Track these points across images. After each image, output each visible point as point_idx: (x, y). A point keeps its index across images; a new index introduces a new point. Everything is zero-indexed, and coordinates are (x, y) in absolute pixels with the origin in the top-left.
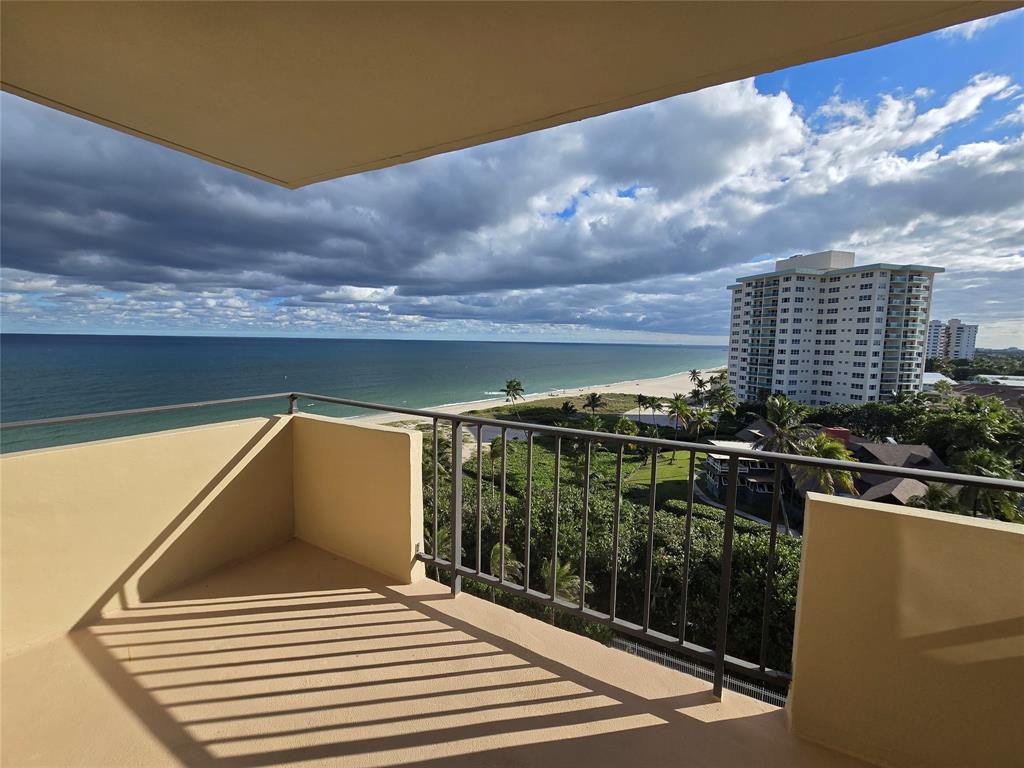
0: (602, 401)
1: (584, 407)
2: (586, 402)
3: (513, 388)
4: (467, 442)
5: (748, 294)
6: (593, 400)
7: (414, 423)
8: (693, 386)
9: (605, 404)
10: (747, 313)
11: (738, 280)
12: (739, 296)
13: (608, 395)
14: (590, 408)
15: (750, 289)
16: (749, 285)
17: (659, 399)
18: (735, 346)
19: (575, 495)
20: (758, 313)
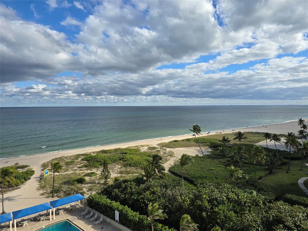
0: (245, 136)
1: (234, 139)
2: (236, 136)
3: (196, 129)
4: (172, 156)
6: (240, 135)
7: (147, 146)
8: (300, 128)
9: (246, 138)
13: (248, 133)
14: (238, 140)
17: (279, 135)
19: (228, 189)
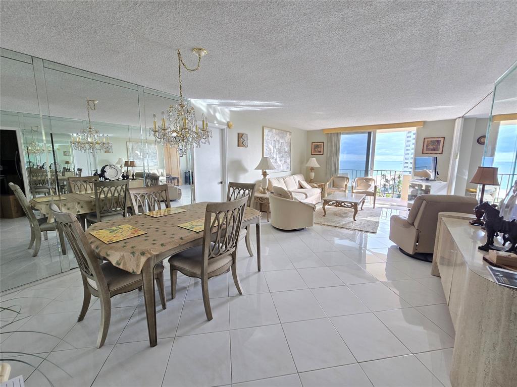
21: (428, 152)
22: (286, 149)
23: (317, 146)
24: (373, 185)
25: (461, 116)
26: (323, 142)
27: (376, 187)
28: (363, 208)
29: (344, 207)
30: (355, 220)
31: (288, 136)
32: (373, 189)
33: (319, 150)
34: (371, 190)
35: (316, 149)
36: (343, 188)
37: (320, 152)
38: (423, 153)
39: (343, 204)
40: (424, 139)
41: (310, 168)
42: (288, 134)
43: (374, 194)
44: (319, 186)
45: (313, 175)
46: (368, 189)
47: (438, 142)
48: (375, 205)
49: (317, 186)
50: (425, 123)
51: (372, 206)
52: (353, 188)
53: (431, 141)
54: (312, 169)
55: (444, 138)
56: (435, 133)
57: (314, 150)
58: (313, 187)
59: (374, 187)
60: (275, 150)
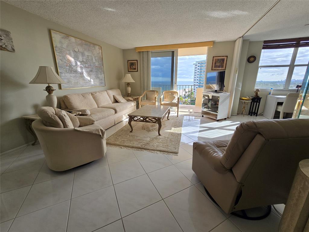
5: (199, 66)
8: (184, 93)
10: (198, 72)
11: (196, 62)
12: (196, 67)
15: (199, 65)
16: (199, 63)
18: (195, 81)
20: (201, 72)
21: (215, 69)
22: (97, 64)
23: (132, 64)
24: (176, 98)
25: (241, 36)
26: (137, 60)
27: (178, 98)
28: (169, 118)
29: (149, 122)
30: (160, 135)
31: (97, 50)
32: (177, 100)
33: (134, 67)
34: (175, 101)
35: (132, 66)
36: (153, 100)
37: (135, 69)
38: (212, 70)
39: (147, 119)
40: (213, 57)
41: (127, 84)
42: (97, 47)
43: (177, 105)
44: (135, 100)
45: (129, 89)
46: (173, 100)
47: (223, 60)
48: (179, 113)
49: (133, 100)
50: (214, 42)
51: (176, 114)
52: (161, 100)
53: (218, 59)
54: (128, 84)
55: (227, 56)
56: (221, 52)
57: (130, 68)
58: (128, 100)
59: (177, 98)
60: (79, 63)
